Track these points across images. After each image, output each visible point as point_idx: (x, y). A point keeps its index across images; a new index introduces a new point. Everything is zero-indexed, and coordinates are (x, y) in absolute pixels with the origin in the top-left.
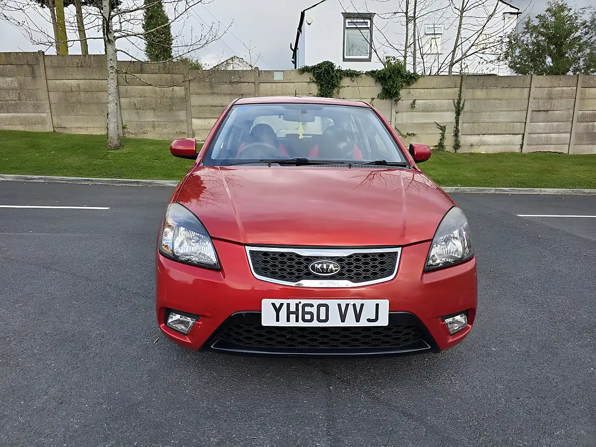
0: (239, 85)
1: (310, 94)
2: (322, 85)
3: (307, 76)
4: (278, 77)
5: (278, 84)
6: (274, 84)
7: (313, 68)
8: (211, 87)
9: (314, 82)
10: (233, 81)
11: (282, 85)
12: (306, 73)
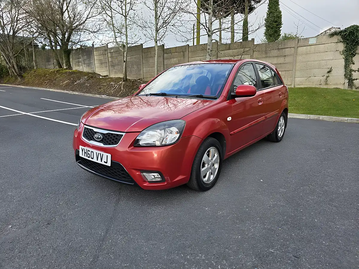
0: (284, 50)
1: (337, 50)
2: (347, 44)
3: (336, 38)
4: (312, 41)
5: (312, 46)
6: (308, 47)
7: (341, 32)
8: (266, 53)
9: (341, 42)
10: (280, 48)
11: (315, 46)
12: (335, 36)
